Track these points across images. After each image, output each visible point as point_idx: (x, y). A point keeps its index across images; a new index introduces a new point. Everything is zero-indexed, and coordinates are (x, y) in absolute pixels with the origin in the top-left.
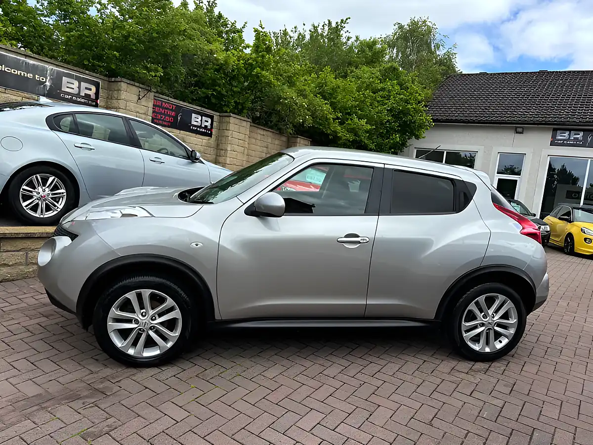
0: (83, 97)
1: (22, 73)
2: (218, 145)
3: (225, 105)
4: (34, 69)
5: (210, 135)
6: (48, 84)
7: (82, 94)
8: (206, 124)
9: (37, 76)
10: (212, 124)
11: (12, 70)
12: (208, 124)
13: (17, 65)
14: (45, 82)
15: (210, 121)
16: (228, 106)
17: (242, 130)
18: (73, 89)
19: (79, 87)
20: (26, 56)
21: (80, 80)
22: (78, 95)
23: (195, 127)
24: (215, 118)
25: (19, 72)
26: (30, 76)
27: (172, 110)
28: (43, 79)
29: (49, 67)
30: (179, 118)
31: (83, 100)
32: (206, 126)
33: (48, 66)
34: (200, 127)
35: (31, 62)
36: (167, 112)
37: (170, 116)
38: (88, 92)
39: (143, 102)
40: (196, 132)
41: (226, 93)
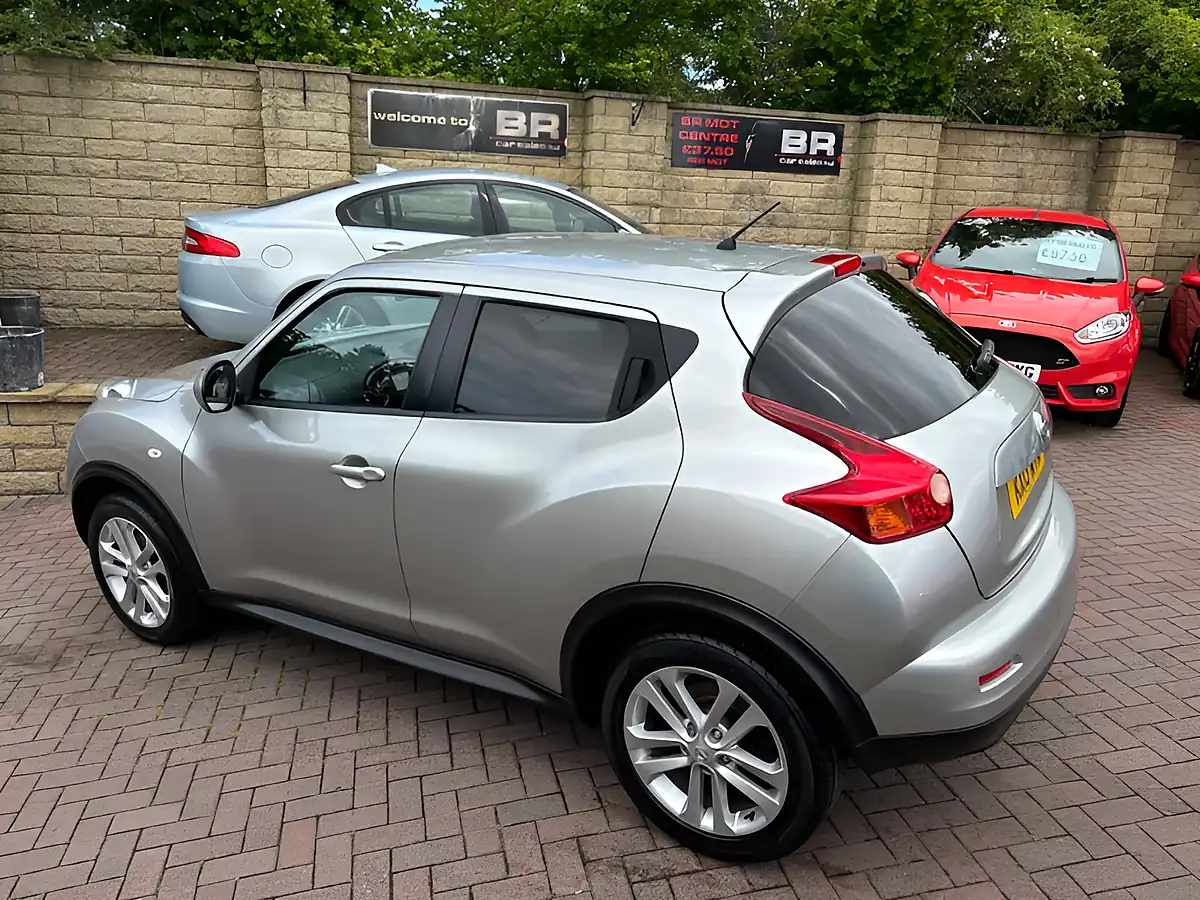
0: (535, 140)
1: (429, 119)
2: (855, 190)
3: (875, 96)
4: (447, 108)
5: (835, 171)
6: (472, 128)
7: (534, 134)
8: (823, 146)
9: (452, 119)
10: (838, 146)
11: (413, 118)
12: (828, 148)
13: (420, 107)
14: (468, 126)
15: (832, 138)
16: (883, 98)
17: (917, 146)
18: (517, 128)
19: (528, 123)
20: (433, 88)
21: (528, 110)
22: (527, 138)
23: (791, 158)
24: (848, 130)
25: (424, 118)
26: (442, 120)
27: (730, 131)
28: (463, 122)
29: (472, 98)
30: (748, 145)
31: (536, 146)
32: (822, 154)
33: (469, 97)
34: (806, 156)
35: (441, 96)
36: (718, 138)
37: (724, 144)
38: (545, 129)
39: (643, 127)
40: (796, 169)
41: (876, 68)
